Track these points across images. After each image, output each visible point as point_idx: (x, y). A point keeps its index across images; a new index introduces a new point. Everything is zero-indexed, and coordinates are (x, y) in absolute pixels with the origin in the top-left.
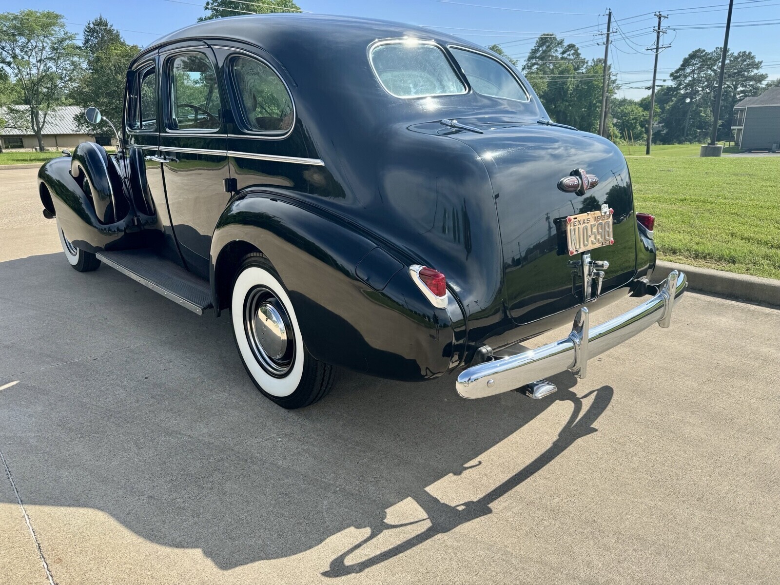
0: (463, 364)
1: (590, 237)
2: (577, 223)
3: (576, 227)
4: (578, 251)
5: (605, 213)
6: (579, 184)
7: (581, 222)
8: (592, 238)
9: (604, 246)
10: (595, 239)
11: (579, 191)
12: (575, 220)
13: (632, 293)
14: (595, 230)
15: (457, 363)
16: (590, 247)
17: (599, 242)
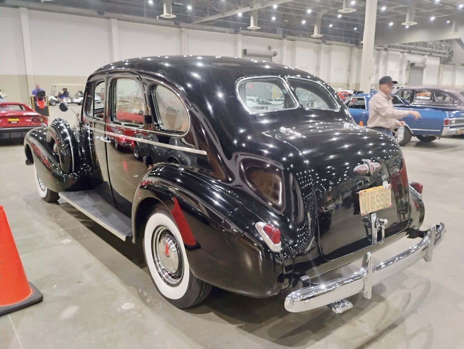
0: (291, 286)
1: (376, 202)
2: (366, 195)
3: (366, 198)
4: (367, 213)
5: (386, 187)
6: (367, 170)
7: (369, 194)
8: (377, 204)
9: (385, 208)
10: (380, 204)
11: (368, 173)
12: (365, 193)
13: (408, 235)
14: (379, 198)
15: (287, 286)
16: (376, 209)
17: (382, 206)
